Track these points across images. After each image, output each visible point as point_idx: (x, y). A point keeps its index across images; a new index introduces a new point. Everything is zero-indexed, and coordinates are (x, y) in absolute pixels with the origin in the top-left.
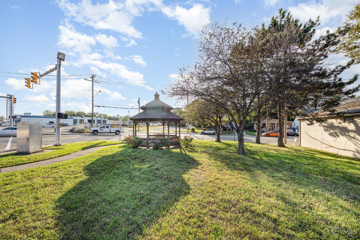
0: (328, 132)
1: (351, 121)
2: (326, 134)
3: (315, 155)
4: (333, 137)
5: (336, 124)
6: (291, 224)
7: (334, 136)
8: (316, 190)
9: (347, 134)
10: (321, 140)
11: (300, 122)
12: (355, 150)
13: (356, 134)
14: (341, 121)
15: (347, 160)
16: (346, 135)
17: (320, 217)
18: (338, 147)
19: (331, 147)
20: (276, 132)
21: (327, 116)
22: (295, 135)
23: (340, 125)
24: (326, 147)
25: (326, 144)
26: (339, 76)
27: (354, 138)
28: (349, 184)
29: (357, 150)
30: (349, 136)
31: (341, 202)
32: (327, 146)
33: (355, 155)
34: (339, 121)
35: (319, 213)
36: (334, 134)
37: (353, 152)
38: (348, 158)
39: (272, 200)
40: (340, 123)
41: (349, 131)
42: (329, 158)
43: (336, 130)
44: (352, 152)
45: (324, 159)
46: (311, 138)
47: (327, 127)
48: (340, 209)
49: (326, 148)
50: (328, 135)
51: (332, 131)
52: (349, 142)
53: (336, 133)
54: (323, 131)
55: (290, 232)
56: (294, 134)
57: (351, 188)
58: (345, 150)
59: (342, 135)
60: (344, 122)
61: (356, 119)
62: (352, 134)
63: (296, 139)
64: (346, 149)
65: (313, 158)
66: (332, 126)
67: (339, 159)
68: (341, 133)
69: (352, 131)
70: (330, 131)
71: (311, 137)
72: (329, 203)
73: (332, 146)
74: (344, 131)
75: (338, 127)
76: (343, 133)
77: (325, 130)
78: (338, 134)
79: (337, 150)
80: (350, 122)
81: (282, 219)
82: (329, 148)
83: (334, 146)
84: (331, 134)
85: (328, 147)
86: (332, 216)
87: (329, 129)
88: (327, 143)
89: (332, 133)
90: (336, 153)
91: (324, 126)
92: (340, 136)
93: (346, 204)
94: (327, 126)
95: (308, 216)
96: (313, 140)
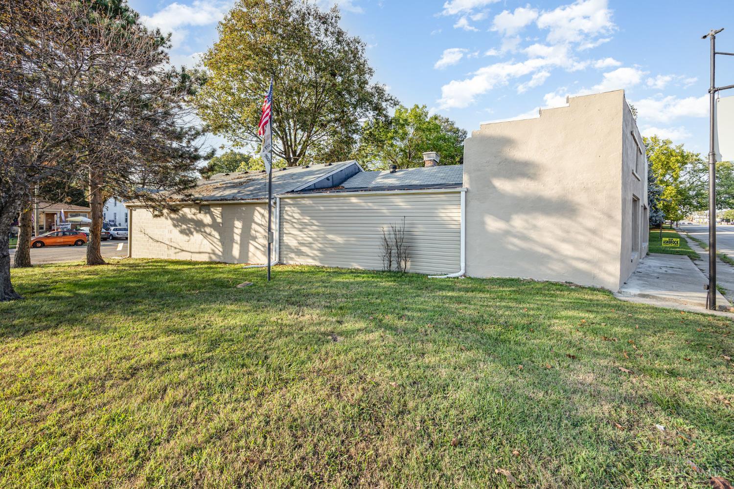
0: (178, 229)
1: (207, 211)
2: (176, 231)
3: (166, 267)
4: (185, 236)
5: (190, 216)
6: (203, 348)
7: (187, 235)
8: (202, 306)
9: (202, 230)
10: (168, 243)
11: (131, 210)
12: (210, 251)
13: (212, 229)
14: (195, 211)
15: (206, 266)
16: (202, 232)
17: (223, 327)
18: (192, 251)
19: (183, 251)
20: (64, 234)
21: (178, 203)
22: (109, 238)
23: (194, 217)
24: (176, 253)
25: (176, 248)
26: (193, 143)
27: (210, 235)
28: (223, 289)
29: (213, 250)
30: (205, 232)
31: (229, 307)
32: (177, 250)
33: (210, 258)
34: (194, 210)
35: (219, 325)
36: (187, 232)
37: (209, 253)
38: (205, 263)
39: (163, 339)
40: (194, 214)
41: (205, 225)
42: (186, 267)
43: (189, 224)
44: (207, 255)
45: (182, 270)
46: (151, 240)
47: (177, 220)
48: (233, 314)
49: (175, 255)
50: (178, 233)
51: (184, 227)
52: (205, 241)
53: (189, 229)
54: (172, 227)
55: (208, 355)
56: (106, 236)
57: (228, 292)
58: (200, 253)
59: (197, 231)
60: (200, 213)
61: (212, 209)
62: (208, 230)
63: (120, 246)
64: (201, 250)
65: (167, 272)
66: (184, 220)
67: (197, 266)
68: (195, 229)
69: (209, 225)
70: (181, 226)
71: (151, 238)
72: (222, 313)
73: (184, 249)
74: (199, 225)
75: (192, 220)
76: (197, 228)
77: (175, 226)
78: (192, 230)
79: (191, 254)
80: (206, 213)
81: (191, 350)
82: (179, 254)
83: (187, 249)
84: (182, 232)
85: (178, 252)
86: (231, 322)
87: (180, 224)
88: (178, 247)
89: (185, 229)
90: (189, 259)
91: (172, 219)
92: (195, 233)
93: (233, 307)
94: (177, 218)
95: (213, 332)
96: (155, 244)
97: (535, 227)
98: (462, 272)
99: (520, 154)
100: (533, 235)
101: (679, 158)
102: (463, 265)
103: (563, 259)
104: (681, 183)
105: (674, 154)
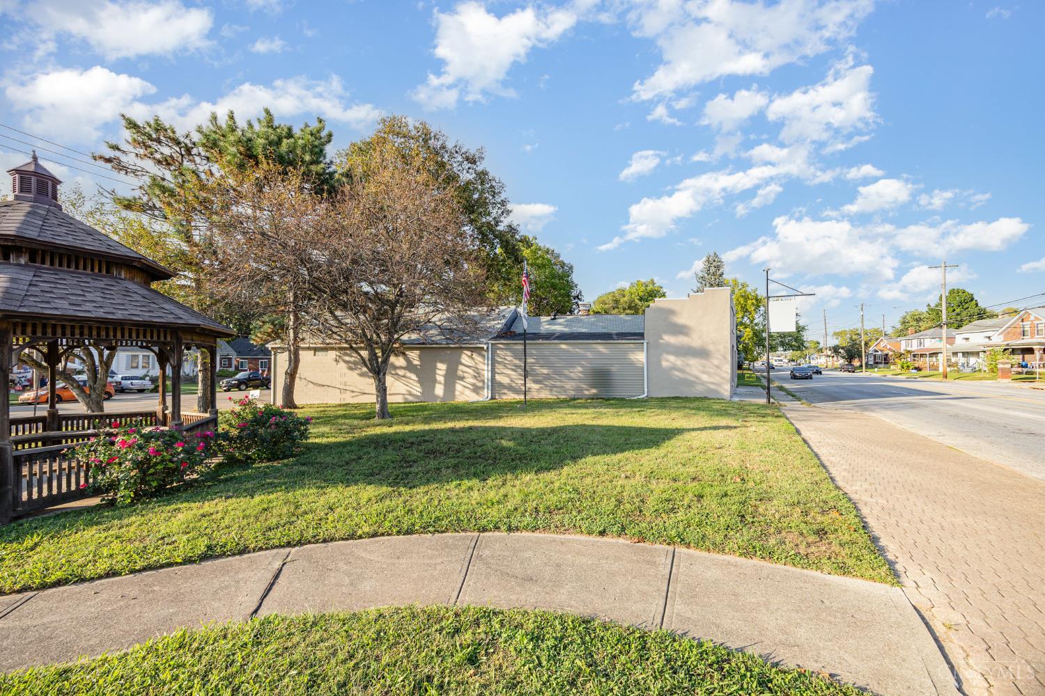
0: (356, 373)
2: (353, 375)
4: (366, 379)
9: (393, 372)
10: (341, 387)
11: (276, 353)
12: (405, 392)
13: (406, 371)
16: (393, 374)
19: (364, 393)
24: (353, 396)
25: (353, 392)
27: (404, 376)
29: (409, 391)
30: (397, 374)
32: (356, 393)
33: (405, 398)
37: (403, 394)
41: (396, 368)
44: (401, 396)
49: (352, 398)
52: (397, 383)
61: (407, 352)
62: (401, 372)
64: (392, 392)
69: (401, 368)
73: (366, 392)
82: (359, 397)
97: (688, 365)
98: (646, 394)
99: (680, 320)
100: (687, 369)
101: (754, 301)
102: (646, 390)
103: (703, 383)
104: (756, 325)
105: (750, 297)
